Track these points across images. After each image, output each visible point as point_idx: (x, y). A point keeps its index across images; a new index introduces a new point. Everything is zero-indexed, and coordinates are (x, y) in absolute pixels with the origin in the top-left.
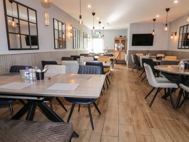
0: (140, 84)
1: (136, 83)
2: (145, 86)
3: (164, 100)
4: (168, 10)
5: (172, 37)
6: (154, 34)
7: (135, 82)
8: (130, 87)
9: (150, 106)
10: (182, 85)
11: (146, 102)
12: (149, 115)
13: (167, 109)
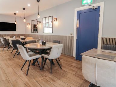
0: (13, 60)
1: (10, 59)
2: (18, 60)
3: (34, 66)
4: (24, 9)
5: (27, 26)
6: (16, 23)
7: (8, 59)
8: (5, 64)
9: (27, 75)
10: (43, 55)
11: (23, 73)
12: (28, 82)
13: (38, 72)
